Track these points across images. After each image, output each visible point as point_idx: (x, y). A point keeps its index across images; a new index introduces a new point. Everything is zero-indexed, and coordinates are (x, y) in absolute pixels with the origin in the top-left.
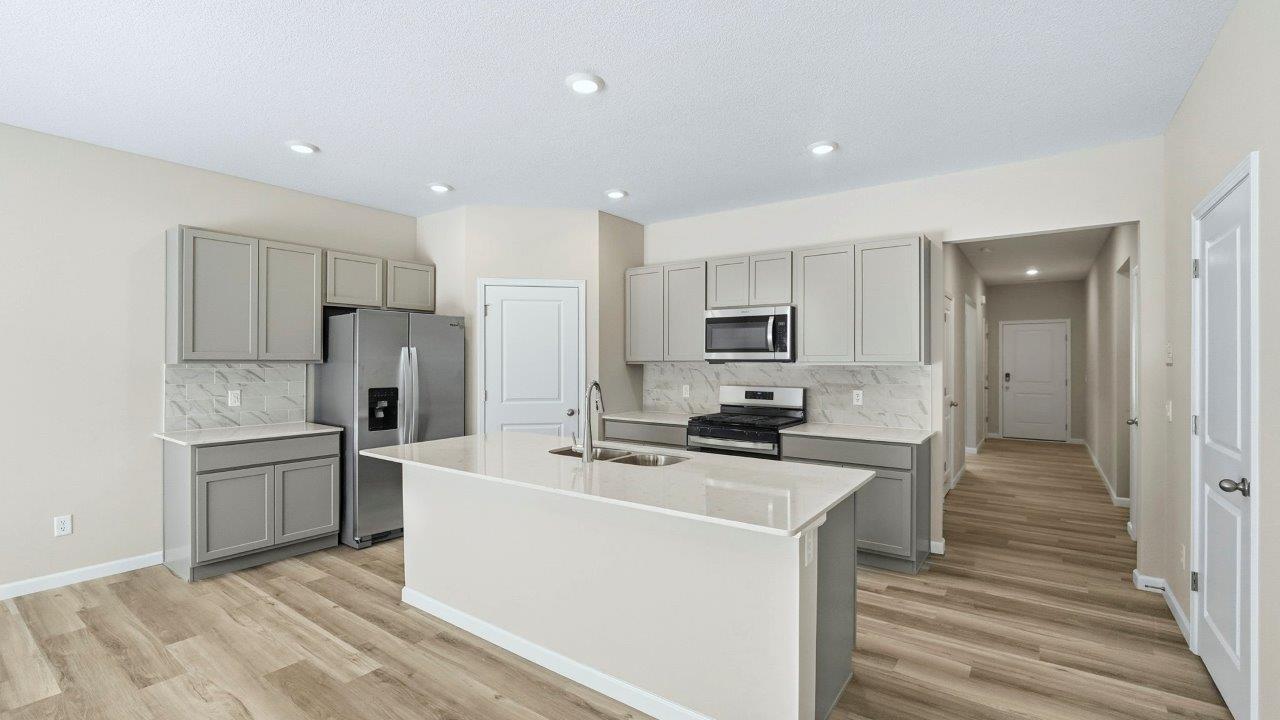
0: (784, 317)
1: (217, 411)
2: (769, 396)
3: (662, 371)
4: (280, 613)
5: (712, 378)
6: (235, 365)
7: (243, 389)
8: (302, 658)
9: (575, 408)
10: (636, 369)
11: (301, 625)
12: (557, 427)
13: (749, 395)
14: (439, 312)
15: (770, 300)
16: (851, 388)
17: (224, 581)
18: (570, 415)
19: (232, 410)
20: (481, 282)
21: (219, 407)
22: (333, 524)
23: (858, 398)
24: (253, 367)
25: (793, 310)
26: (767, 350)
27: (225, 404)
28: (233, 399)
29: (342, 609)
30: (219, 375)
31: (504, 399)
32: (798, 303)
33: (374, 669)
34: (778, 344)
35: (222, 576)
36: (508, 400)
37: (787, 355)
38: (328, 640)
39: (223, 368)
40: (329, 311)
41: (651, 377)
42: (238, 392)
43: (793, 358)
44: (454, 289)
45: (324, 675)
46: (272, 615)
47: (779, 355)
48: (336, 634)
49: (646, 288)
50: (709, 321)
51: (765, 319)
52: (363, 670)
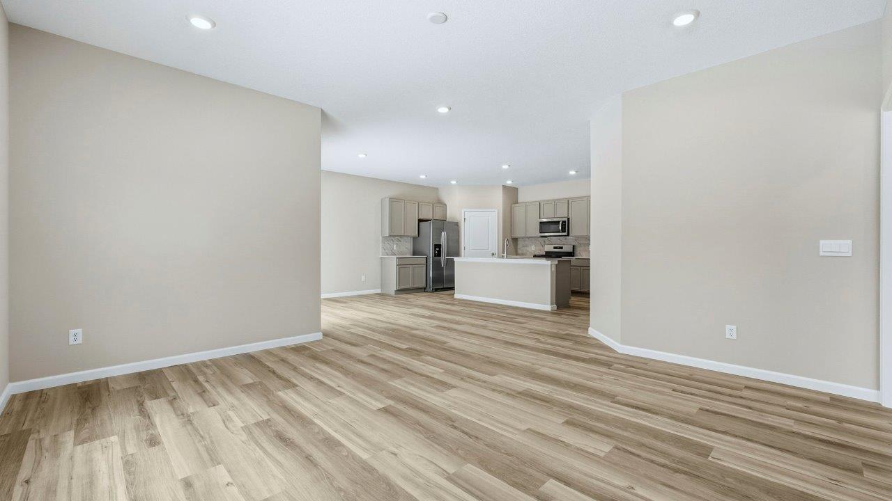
0: (565, 222)
1: (391, 251)
2: (562, 248)
3: (525, 241)
5: (543, 243)
9: (494, 253)
10: (515, 240)
13: (555, 248)
14: (447, 220)
15: (561, 215)
17: (403, 296)
18: (492, 255)
20: (463, 211)
22: (424, 285)
24: (399, 238)
25: (568, 219)
26: (559, 232)
27: (393, 249)
28: (395, 247)
31: (471, 249)
32: (570, 216)
34: (563, 230)
35: (402, 294)
37: (566, 234)
39: (393, 238)
40: (420, 221)
41: (520, 243)
42: (396, 245)
43: (568, 235)
44: (453, 213)
47: (564, 234)
49: (519, 211)
50: (541, 223)
51: (559, 222)
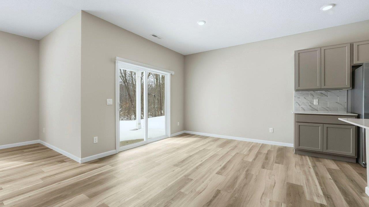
4: (309, 172)
6: (316, 91)
7: (319, 99)
8: (302, 185)
11: (312, 177)
17: (303, 157)
19: (315, 105)
21: (311, 105)
24: (323, 92)
27: (313, 104)
28: (315, 102)
29: (332, 181)
30: (311, 95)
33: (322, 203)
35: (304, 155)
38: (316, 186)
39: (312, 92)
42: (317, 100)
45: (303, 193)
46: (307, 170)
48: (321, 185)
52: (317, 201)
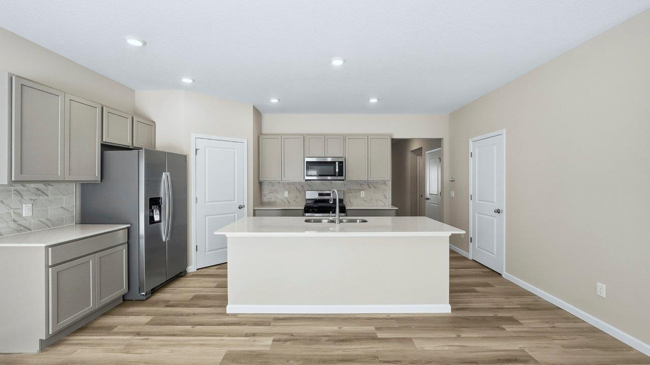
0: (341, 163)
1: (15, 221)
2: (328, 195)
3: (273, 185)
5: (300, 188)
6: (28, 185)
7: (34, 202)
9: (242, 205)
12: (233, 215)
13: (320, 195)
16: (359, 190)
18: (240, 208)
19: (25, 219)
20: (193, 136)
21: (17, 219)
22: (125, 288)
23: (363, 194)
24: (41, 186)
25: (345, 159)
26: (335, 176)
27: (20, 215)
28: (26, 210)
30: (16, 192)
31: (206, 201)
36: (208, 202)
40: (105, 148)
41: (267, 188)
42: (31, 205)
51: (335, 163)
